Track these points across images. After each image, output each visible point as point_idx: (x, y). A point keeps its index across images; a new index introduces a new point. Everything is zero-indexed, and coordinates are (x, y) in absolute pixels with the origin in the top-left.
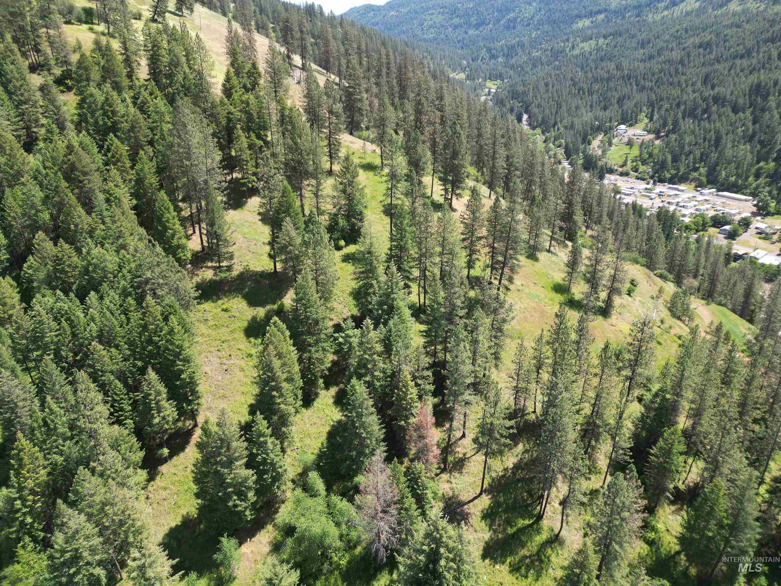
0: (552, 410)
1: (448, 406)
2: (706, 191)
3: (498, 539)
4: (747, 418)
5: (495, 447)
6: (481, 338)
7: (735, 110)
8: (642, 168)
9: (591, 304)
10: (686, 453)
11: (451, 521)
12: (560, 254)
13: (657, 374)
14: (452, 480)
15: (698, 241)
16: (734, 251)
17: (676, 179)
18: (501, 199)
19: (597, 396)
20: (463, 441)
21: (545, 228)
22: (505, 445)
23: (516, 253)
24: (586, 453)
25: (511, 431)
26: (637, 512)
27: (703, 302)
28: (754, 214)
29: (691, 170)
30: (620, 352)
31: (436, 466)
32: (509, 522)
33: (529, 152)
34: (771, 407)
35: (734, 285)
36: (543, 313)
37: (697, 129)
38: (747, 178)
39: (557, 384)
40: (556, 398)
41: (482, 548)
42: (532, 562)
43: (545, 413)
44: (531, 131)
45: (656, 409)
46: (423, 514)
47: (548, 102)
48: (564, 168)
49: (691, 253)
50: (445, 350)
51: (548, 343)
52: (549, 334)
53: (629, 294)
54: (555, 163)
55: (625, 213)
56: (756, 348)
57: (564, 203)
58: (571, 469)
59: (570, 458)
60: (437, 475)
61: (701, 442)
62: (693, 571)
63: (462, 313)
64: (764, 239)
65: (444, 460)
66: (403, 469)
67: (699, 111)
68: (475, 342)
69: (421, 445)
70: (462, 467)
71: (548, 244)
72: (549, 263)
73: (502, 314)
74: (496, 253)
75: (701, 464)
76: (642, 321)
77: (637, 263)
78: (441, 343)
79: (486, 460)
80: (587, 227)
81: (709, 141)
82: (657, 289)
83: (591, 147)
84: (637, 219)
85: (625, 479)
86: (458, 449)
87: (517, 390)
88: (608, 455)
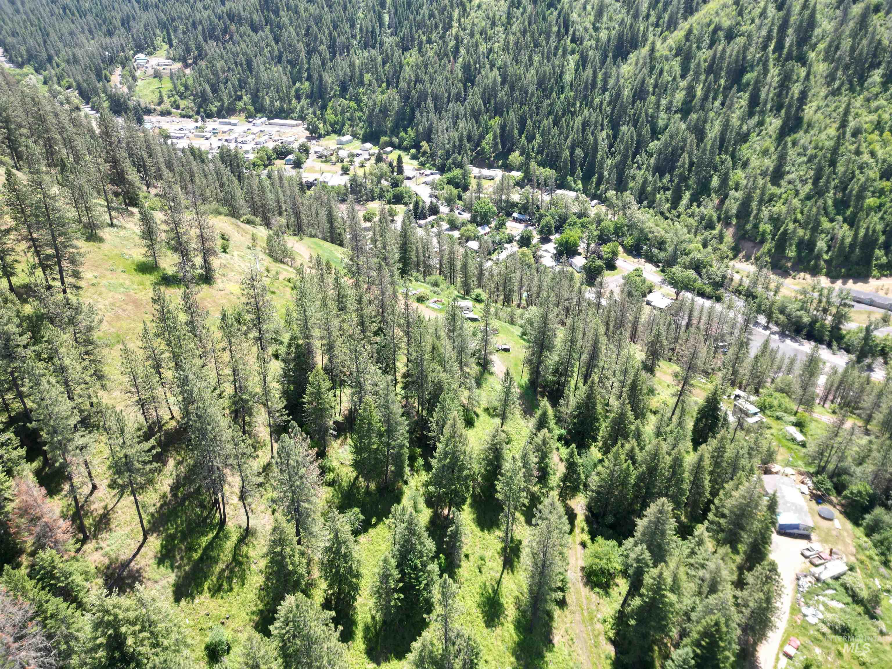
0: (192, 408)
1: (57, 464)
2: (258, 121)
3: (186, 573)
4: (368, 334)
5: (140, 479)
6: (67, 362)
7: (255, 29)
8: (183, 104)
9: (189, 275)
10: (333, 388)
11: (122, 591)
12: (128, 226)
13: (283, 323)
14: (102, 544)
15: (269, 177)
16: (304, 180)
17: (224, 112)
18: (14, 171)
19: (234, 371)
20: (97, 494)
21: (95, 198)
22: (151, 471)
23: (69, 238)
24: (244, 433)
25: (154, 452)
26: (312, 463)
27: (297, 238)
28: (309, 139)
29: (235, 100)
30: (240, 315)
31: (72, 541)
32: (191, 549)
33: (28, 100)
34: (383, 317)
35: (317, 214)
36: (136, 303)
37: (224, 53)
38: (290, 101)
39: (187, 377)
40: (191, 392)
41: (171, 594)
42: (232, 571)
43: (186, 413)
44: (18, 71)
45: (294, 360)
46: (80, 606)
47: (26, 28)
48: (87, 116)
49: (267, 190)
50: (20, 396)
51: (157, 335)
52: (154, 324)
53: (225, 251)
54: (72, 110)
55: (184, 160)
56: (355, 269)
57: (106, 161)
58: (236, 457)
59: (230, 446)
60: (78, 551)
61: (342, 372)
62: (373, 486)
63: (25, 339)
64: (326, 161)
65: (81, 528)
66: (24, 571)
67: (218, 32)
68: (61, 370)
69: (38, 529)
70: (108, 523)
71: (107, 217)
72: (118, 240)
73: (83, 321)
74: (40, 246)
75: (348, 391)
76: (249, 277)
77: (220, 214)
78: (10, 389)
79: (136, 500)
80: (148, 185)
81: (241, 65)
82: (249, 236)
83: (112, 83)
84: (201, 165)
85: (291, 438)
86: (93, 507)
87: (142, 404)
88: (266, 423)
